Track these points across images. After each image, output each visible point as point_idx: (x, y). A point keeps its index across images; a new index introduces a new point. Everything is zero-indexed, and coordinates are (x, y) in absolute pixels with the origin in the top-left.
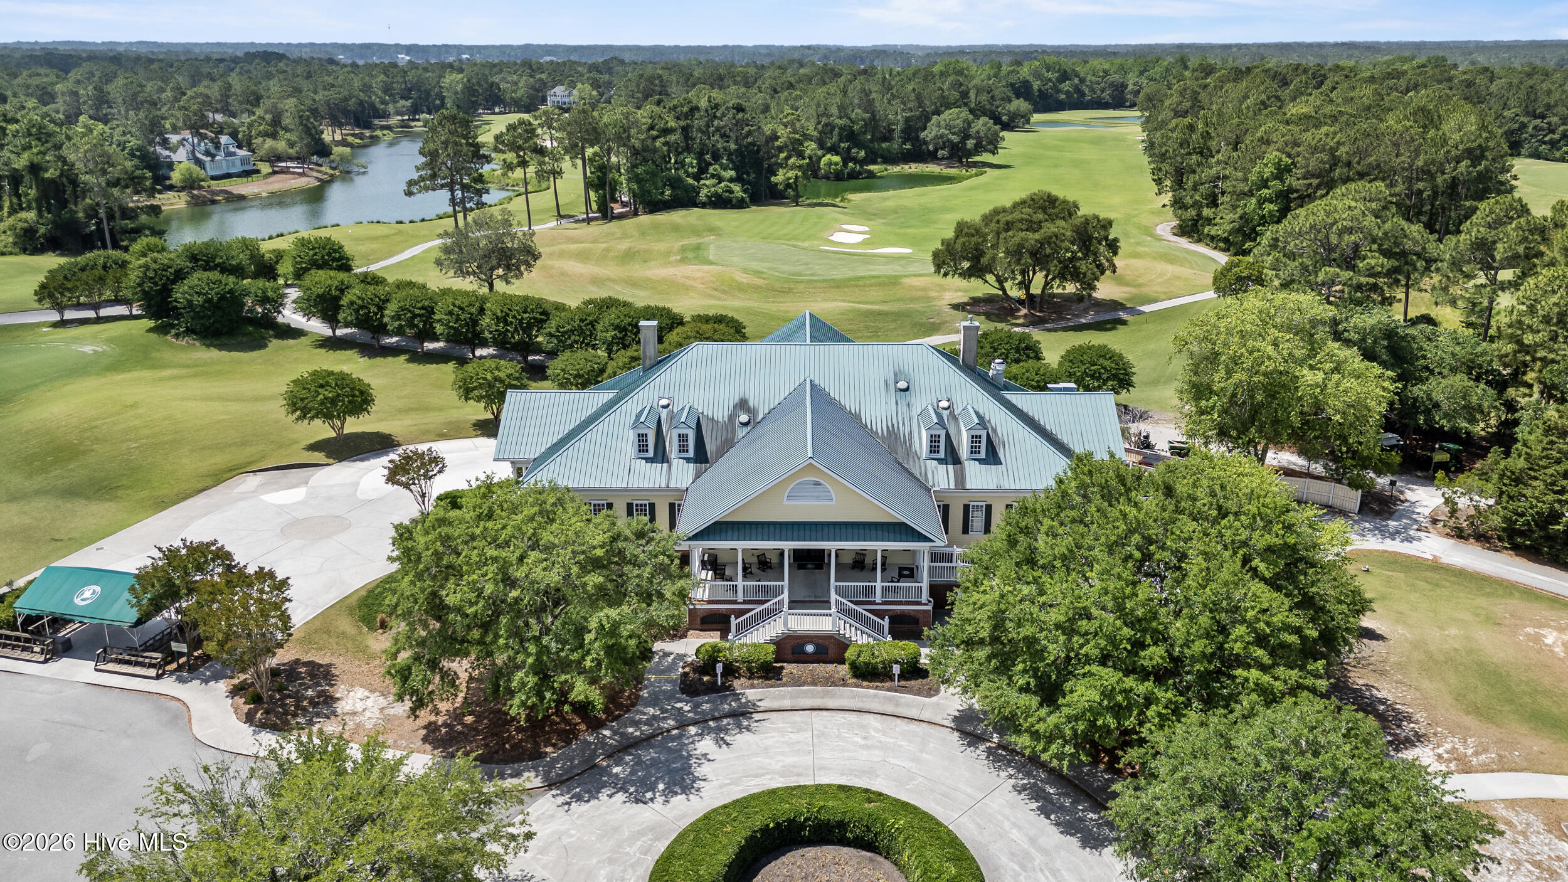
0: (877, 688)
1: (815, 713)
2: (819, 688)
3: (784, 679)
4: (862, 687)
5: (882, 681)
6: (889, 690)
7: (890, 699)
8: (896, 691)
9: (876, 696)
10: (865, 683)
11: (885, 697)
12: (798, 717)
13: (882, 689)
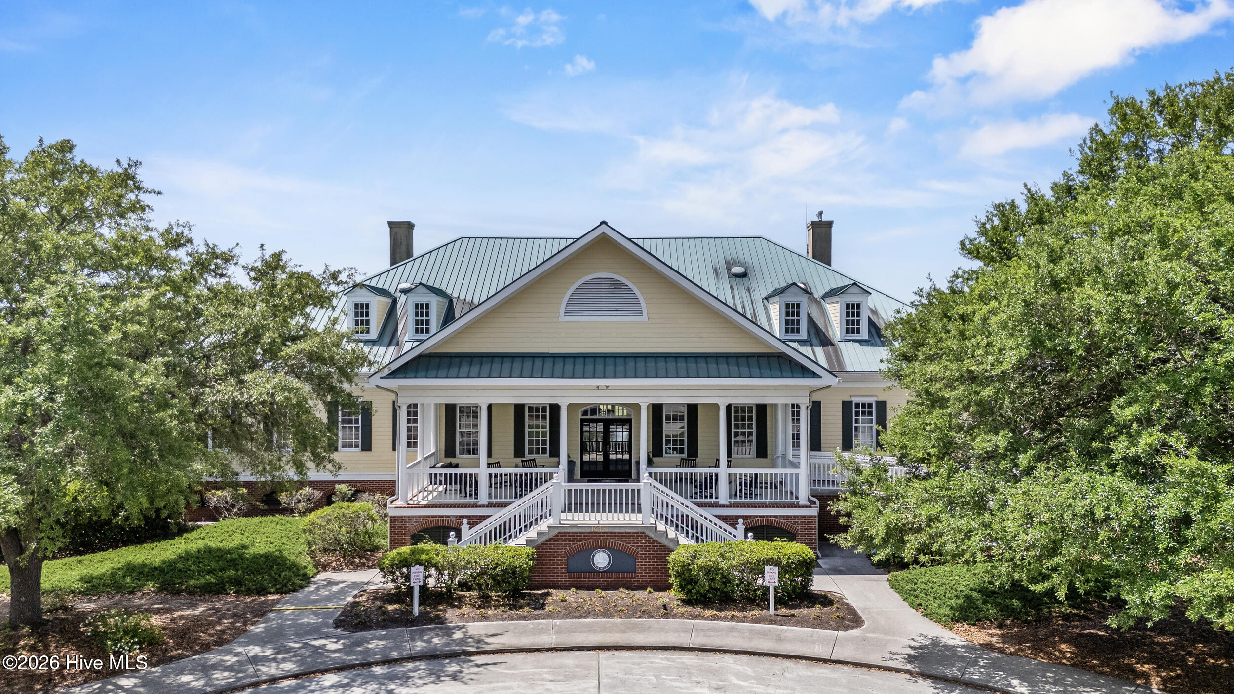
0: (733, 618)
1: (604, 654)
2: (617, 620)
3: (547, 608)
4: (703, 618)
5: (743, 609)
6: (757, 620)
7: (764, 634)
8: (773, 622)
9: (733, 629)
10: (709, 613)
11: (751, 631)
12: (568, 660)
13: (745, 620)
